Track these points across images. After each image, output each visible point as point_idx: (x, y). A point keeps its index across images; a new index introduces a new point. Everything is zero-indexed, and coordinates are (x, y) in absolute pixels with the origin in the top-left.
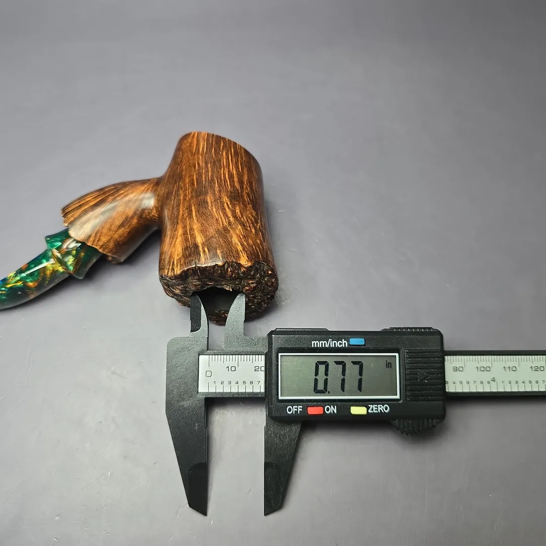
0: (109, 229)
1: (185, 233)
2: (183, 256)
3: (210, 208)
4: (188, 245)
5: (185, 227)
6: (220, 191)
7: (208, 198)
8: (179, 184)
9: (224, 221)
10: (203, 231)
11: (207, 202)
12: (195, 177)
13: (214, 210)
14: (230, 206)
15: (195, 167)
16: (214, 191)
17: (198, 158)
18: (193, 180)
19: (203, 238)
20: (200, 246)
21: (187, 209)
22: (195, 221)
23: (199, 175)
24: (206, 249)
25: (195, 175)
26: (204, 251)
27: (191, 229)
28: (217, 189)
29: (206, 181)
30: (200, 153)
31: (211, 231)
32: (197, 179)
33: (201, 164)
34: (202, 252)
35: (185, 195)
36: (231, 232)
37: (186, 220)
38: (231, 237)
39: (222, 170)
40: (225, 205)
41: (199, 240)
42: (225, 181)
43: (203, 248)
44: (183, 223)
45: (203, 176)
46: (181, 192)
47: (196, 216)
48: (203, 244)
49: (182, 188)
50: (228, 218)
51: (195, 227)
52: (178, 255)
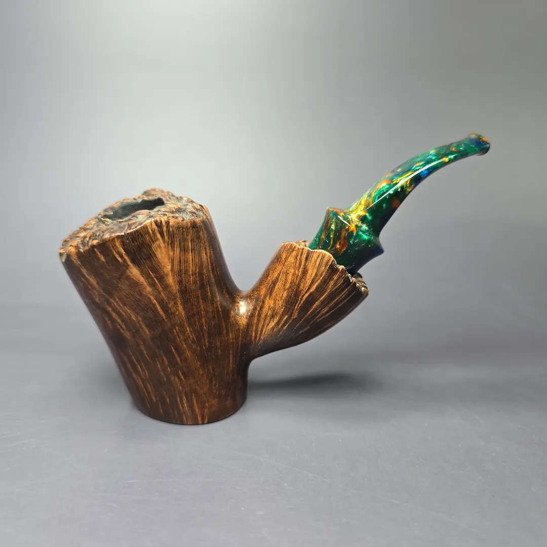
0: (288, 274)
1: (161, 279)
2: (150, 246)
3: (140, 319)
4: (148, 262)
5: (166, 287)
6: (138, 345)
7: (147, 332)
8: (201, 347)
9: (115, 304)
10: (135, 284)
11: (147, 326)
12: (178, 359)
13: (134, 318)
14: (119, 326)
15: (183, 374)
16: (144, 344)
17: (183, 387)
18: (180, 356)
19: (131, 275)
20: (130, 263)
21: (172, 314)
22: (152, 298)
23: (173, 363)
24: (119, 259)
25: (180, 362)
26: (121, 256)
27: (153, 285)
28: (142, 347)
29: (161, 357)
30: (184, 395)
31: (124, 286)
32: (174, 356)
33: (176, 379)
34: (124, 255)
35: (183, 332)
36: (101, 291)
37: (169, 298)
38: (98, 283)
39: (147, 375)
40: (124, 327)
41: (134, 272)
42: (138, 360)
43: (125, 260)
44: (170, 292)
45: (166, 362)
46: (192, 336)
47: (154, 305)
48: (127, 266)
49: (194, 342)
50: (113, 310)
51: (149, 289)
52: (160, 247)
